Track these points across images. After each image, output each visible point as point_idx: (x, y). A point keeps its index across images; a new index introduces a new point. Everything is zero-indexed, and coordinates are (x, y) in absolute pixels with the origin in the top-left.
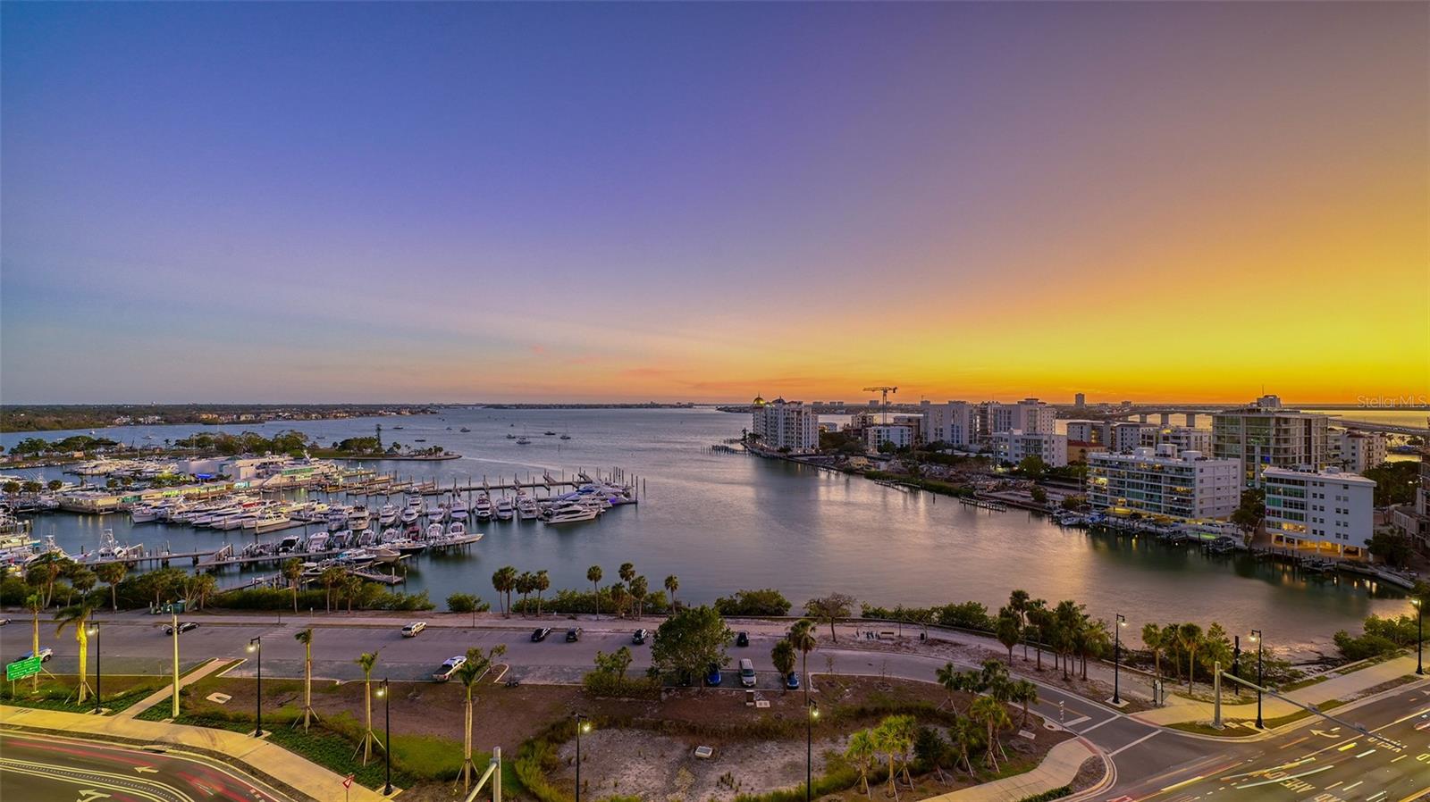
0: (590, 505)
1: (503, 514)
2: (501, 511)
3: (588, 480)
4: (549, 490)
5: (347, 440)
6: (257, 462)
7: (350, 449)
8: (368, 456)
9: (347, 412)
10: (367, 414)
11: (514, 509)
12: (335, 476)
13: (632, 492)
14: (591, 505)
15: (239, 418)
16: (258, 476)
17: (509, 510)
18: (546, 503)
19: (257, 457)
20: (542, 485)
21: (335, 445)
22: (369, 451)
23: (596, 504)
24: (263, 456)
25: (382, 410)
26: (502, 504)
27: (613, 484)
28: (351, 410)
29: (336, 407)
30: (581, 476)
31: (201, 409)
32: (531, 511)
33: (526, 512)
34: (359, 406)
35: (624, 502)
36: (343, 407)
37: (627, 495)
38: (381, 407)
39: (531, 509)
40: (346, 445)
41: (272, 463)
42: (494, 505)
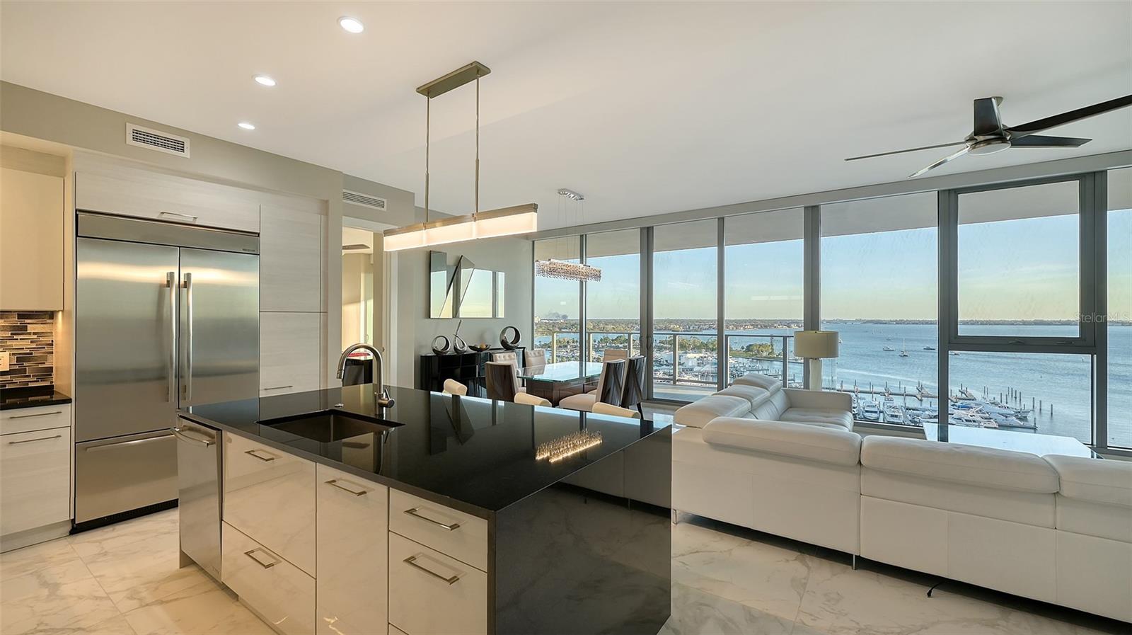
0: (966, 421)
1: (867, 414)
2: (867, 411)
3: (969, 397)
4: (921, 400)
5: (750, 345)
6: (698, 356)
7: (752, 351)
8: (765, 357)
9: (752, 325)
10: (766, 327)
11: (880, 412)
12: (742, 369)
13: (1030, 417)
14: (970, 421)
15: (689, 327)
16: (699, 365)
17: (876, 412)
18: (915, 412)
19: (698, 353)
20: (915, 396)
21: (743, 348)
22: (765, 354)
23: (974, 421)
24: (701, 352)
25: (776, 323)
26: (868, 406)
27: (1004, 404)
28: (755, 324)
29: (745, 321)
30: (962, 393)
31: (671, 322)
32: (896, 416)
33: (892, 416)
34: (761, 321)
35: (1018, 425)
36: (750, 321)
37: (1024, 419)
38: (776, 321)
39: (896, 414)
40: (749, 348)
41: (705, 357)
42: (861, 405)
